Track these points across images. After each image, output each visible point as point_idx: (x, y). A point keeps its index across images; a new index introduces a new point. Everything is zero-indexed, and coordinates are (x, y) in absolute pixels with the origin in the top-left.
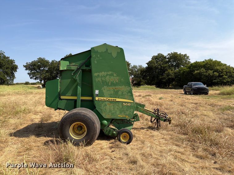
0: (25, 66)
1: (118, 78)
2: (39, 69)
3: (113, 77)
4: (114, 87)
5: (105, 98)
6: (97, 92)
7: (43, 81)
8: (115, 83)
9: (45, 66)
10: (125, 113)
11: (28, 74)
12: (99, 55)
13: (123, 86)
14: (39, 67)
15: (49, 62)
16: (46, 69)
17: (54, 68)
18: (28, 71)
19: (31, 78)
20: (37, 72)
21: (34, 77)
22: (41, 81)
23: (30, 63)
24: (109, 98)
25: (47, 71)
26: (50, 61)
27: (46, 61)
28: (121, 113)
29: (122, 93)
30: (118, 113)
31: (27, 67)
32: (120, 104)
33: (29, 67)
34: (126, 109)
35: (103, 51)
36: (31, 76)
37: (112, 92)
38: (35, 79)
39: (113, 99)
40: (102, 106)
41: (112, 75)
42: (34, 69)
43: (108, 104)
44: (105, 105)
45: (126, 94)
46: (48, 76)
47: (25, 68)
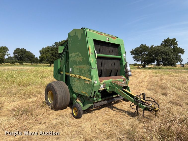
0: (131, 52)
1: (82, 57)
2: (141, 54)
3: (79, 57)
4: (79, 66)
5: (75, 75)
6: (71, 70)
7: (143, 63)
8: (80, 62)
9: (145, 51)
10: (86, 91)
11: (133, 57)
12: (71, 39)
13: (85, 65)
14: (141, 52)
15: (149, 48)
16: (146, 53)
17: (153, 51)
18: (133, 56)
19: (135, 61)
20: (139, 56)
21: (137, 59)
22: (142, 62)
23: (134, 49)
24: (77, 75)
25: (147, 55)
26: (150, 46)
27: (147, 46)
28: (83, 89)
29: (85, 71)
30: (82, 89)
31: (132, 53)
32: (83, 81)
33: (134, 53)
34: (86, 87)
35: (74, 35)
36: (135, 59)
37: (79, 70)
38: (138, 61)
39: (79, 76)
40: (73, 82)
41: (78, 55)
42: (137, 54)
43: (76, 80)
44: (75, 81)
45: (87, 72)
46: (147, 59)
47: (131, 54)
